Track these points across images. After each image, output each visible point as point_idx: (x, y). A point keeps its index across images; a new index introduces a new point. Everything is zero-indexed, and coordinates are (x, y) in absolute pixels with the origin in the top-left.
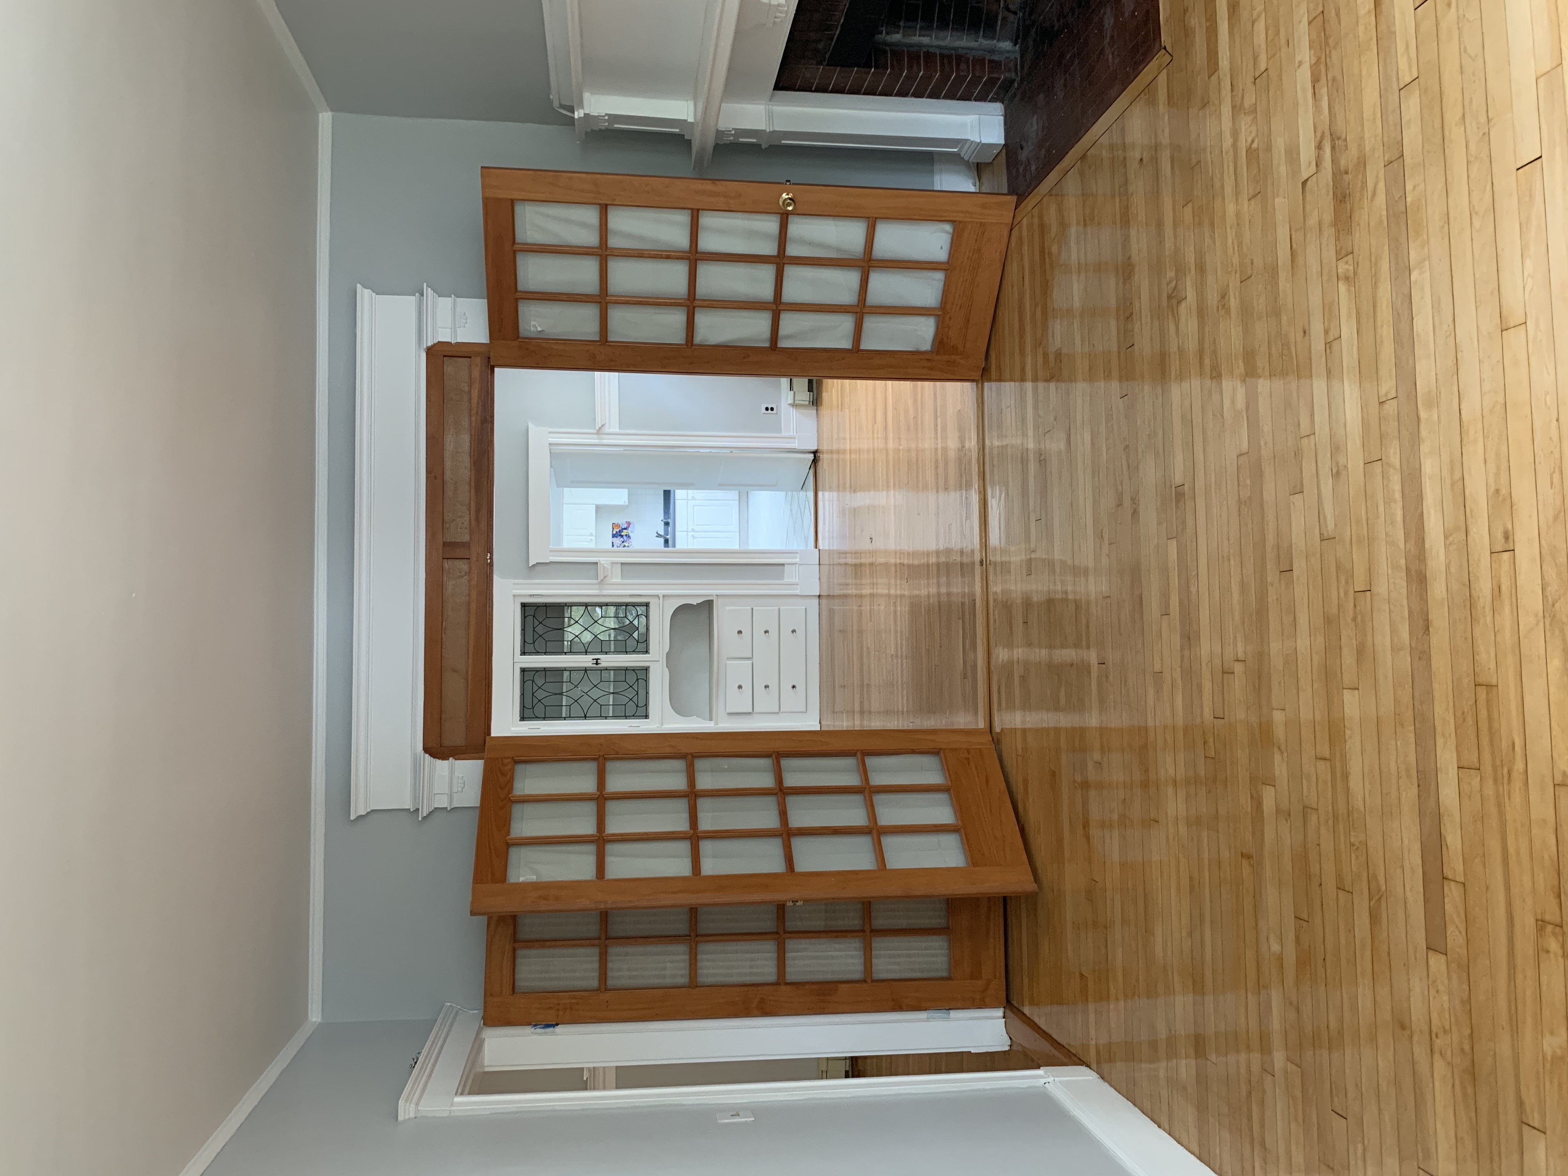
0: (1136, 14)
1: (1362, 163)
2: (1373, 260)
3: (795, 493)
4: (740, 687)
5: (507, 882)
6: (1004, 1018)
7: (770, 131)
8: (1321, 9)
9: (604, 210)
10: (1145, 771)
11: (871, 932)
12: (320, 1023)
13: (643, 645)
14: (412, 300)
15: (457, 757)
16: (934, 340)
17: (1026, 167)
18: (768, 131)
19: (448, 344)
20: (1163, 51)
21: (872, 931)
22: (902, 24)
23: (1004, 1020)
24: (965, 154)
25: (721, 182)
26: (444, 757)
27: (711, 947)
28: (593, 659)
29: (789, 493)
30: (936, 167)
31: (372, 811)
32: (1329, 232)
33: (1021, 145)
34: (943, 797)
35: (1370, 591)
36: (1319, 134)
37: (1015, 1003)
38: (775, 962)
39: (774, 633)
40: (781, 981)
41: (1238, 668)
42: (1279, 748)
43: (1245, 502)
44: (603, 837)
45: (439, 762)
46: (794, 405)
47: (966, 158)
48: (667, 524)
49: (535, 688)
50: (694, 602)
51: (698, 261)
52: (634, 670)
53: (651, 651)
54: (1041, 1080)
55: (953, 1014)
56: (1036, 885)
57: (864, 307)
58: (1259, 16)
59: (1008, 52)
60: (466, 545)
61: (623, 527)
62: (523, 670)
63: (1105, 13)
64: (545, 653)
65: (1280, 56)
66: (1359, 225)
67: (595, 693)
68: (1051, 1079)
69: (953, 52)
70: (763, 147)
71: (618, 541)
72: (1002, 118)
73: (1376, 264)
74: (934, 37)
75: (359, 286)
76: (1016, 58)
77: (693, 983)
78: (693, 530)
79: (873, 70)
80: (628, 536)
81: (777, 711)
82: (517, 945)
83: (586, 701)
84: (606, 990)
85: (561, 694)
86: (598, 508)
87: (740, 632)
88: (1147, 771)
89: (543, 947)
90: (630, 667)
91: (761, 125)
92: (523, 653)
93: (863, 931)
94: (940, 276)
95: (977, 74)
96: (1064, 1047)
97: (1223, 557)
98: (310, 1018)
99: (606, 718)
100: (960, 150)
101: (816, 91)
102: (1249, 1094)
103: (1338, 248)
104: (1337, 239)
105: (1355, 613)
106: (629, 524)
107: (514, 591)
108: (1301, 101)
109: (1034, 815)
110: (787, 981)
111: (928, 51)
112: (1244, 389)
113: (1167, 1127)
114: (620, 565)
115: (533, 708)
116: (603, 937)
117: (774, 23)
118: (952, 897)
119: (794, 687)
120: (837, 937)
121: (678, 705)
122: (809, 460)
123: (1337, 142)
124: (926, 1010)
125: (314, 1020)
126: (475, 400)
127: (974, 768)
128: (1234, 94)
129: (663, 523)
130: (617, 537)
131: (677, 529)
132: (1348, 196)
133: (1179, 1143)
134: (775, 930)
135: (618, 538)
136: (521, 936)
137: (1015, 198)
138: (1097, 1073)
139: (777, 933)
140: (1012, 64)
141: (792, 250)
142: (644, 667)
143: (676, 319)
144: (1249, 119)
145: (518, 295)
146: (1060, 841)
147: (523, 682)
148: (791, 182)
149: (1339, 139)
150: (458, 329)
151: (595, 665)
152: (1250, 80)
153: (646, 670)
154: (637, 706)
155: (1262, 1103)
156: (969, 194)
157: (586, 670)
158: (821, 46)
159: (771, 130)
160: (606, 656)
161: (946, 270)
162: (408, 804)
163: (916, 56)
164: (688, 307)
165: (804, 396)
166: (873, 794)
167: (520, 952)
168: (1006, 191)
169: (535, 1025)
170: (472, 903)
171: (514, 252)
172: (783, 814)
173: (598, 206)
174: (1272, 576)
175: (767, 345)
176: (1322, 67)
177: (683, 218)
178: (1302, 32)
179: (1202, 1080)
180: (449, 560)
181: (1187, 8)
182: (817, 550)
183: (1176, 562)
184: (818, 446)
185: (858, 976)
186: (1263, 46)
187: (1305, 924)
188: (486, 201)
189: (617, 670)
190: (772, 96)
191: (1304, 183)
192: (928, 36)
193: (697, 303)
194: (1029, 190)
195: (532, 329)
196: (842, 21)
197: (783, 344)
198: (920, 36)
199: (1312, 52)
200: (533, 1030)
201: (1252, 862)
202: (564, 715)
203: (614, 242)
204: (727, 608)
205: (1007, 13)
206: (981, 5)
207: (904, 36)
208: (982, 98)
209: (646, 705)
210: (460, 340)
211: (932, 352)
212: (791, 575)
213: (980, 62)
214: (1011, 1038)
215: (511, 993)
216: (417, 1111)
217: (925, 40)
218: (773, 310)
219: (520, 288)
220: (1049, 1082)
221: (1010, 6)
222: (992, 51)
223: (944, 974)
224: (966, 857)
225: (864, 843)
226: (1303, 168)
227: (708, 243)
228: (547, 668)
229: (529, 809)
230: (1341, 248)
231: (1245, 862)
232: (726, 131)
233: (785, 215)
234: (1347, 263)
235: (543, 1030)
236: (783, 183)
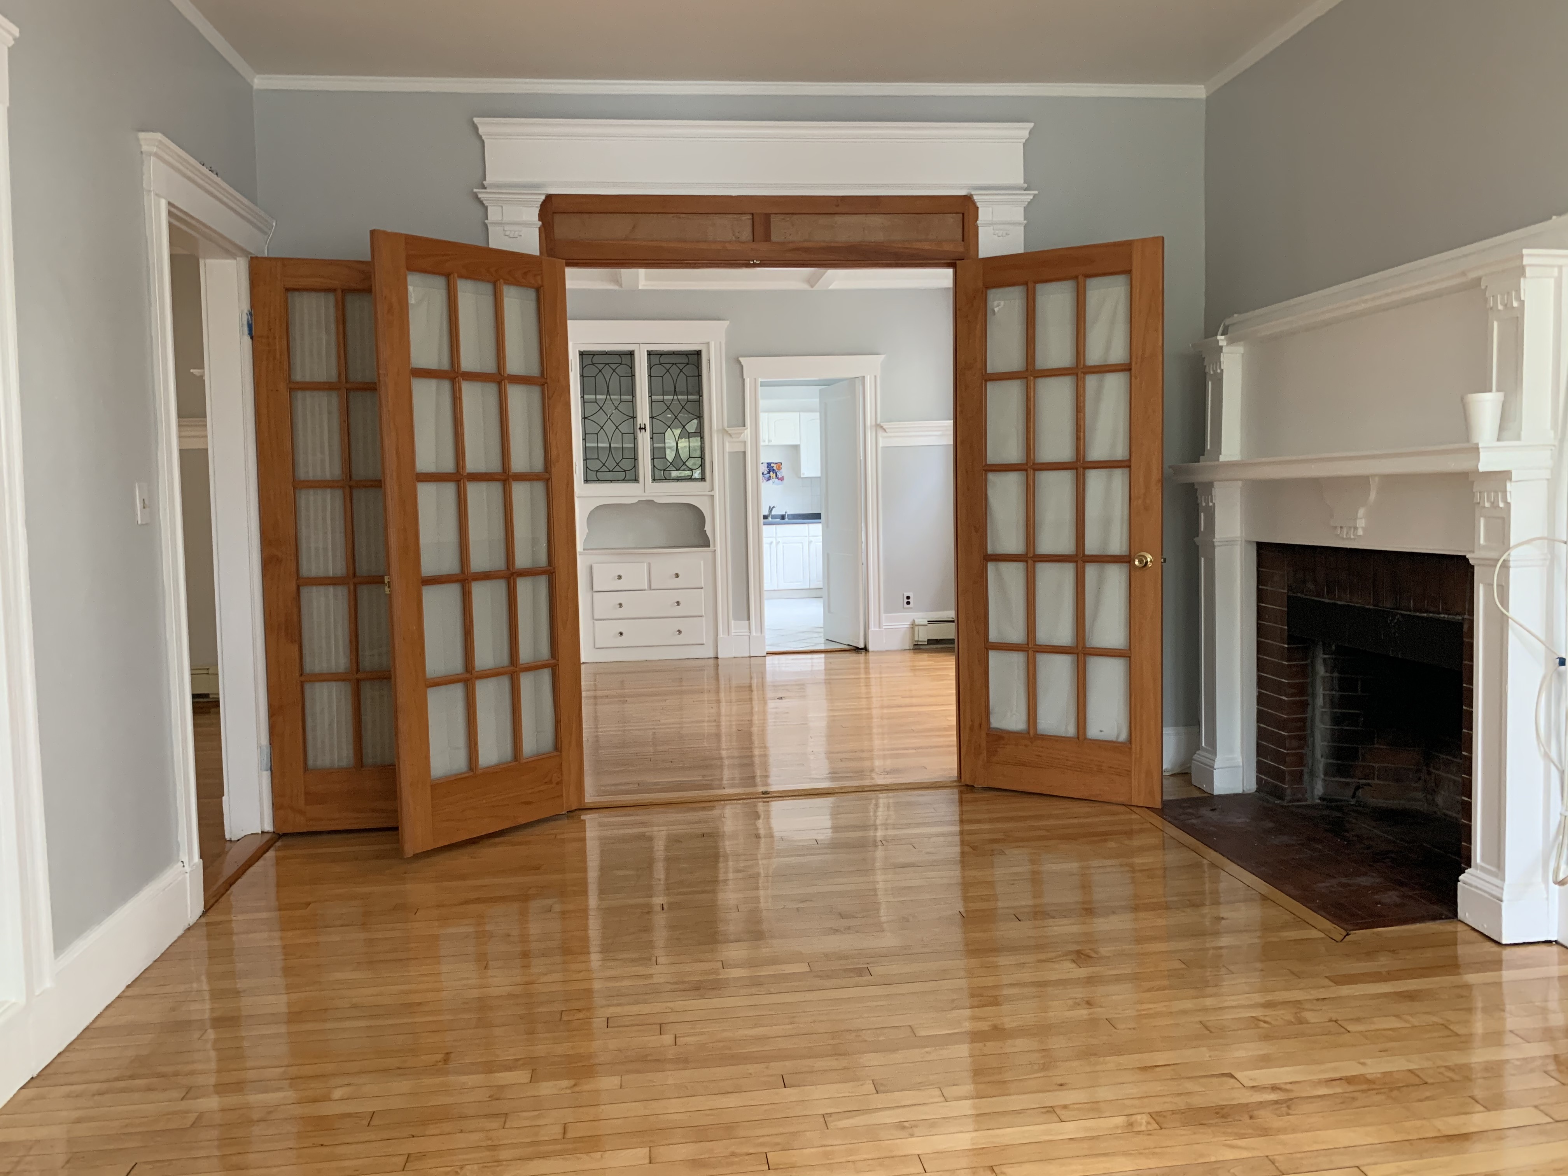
0: (1379, 906)
1: (1265, 1132)
2: (1157, 1150)
3: (822, 634)
4: (620, 577)
5: (408, 272)
6: (263, 832)
7: (1213, 542)
8: (1430, 1081)
9: (1125, 368)
10: (543, 954)
11: (357, 679)
12: (252, 87)
13: (661, 474)
14: (1020, 181)
15: (543, 230)
16: (1001, 730)
17: (1193, 814)
18: (1215, 540)
19: (976, 218)
20: (1344, 933)
21: (358, 681)
22: (1336, 675)
23: (260, 832)
24: (1199, 754)
25: (1160, 488)
26: (541, 216)
27: (339, 504)
28: (645, 425)
29: (822, 630)
30: (1182, 729)
31: (483, 142)
32: (1181, 1103)
33: (1215, 809)
34: (507, 753)
35: (769, 1169)
36: (1288, 1087)
37: (279, 844)
38: (321, 574)
39: (678, 611)
40: (302, 582)
41: (668, 1039)
42: (575, 1085)
43: (860, 1036)
44: (458, 377)
45: (537, 211)
46: (913, 625)
47: (1196, 757)
48: (783, 517)
49: (614, 366)
50: (708, 528)
51: (1075, 471)
52: (635, 467)
53: (656, 484)
54: (187, 858)
55: (266, 775)
56: (411, 855)
57: (1034, 651)
58: (1406, 1021)
59: (1312, 792)
60: (767, 238)
61: (778, 474)
62: (631, 354)
63: (1372, 876)
64: (650, 376)
65: (1366, 1044)
66: (1195, 1133)
67: (610, 427)
68: (187, 868)
69: (1309, 731)
70: (1196, 539)
71: (764, 468)
72: (1240, 791)
73: (1153, 1154)
74: (1323, 710)
75: (1031, 125)
76: (1306, 800)
77: (299, 485)
78: (778, 543)
79: (1286, 646)
80: (769, 479)
81: (596, 617)
82: (339, 292)
83: (601, 418)
84: (290, 389)
85: (608, 393)
86: (796, 448)
87: (677, 576)
88: (543, 955)
89: (337, 322)
90: (638, 462)
91: (1220, 535)
92: (649, 353)
93: (358, 671)
94: (1070, 730)
95: (1287, 759)
96: (227, 890)
97: (794, 1017)
98: (258, 76)
99: (584, 439)
100: (1206, 750)
101: (1259, 590)
102: (163, 1075)
103: (1165, 1114)
104: (1173, 1112)
105: (741, 1155)
106: (782, 479)
107: (713, 342)
108: (1323, 1067)
109: (490, 853)
110: (301, 588)
111: (1308, 704)
112: (987, 1028)
113: (126, 994)
114: (743, 450)
115: (593, 364)
116: (348, 386)
117: (1336, 527)
118: (397, 769)
119: (621, 634)
120: (351, 641)
121: (600, 512)
122: (858, 642)
123: (1284, 1105)
124: (270, 744)
125: (256, 81)
126: (919, 245)
127: (541, 788)
128: (1315, 1001)
129: (784, 513)
130: (768, 467)
131: (778, 526)
132: (1226, 1120)
133: (108, 1007)
134: (358, 574)
135: (767, 469)
136: (349, 298)
137: (1159, 806)
138: (195, 924)
139: (354, 575)
140: (1300, 796)
141: (1091, 571)
142: (638, 477)
143: (1013, 453)
144: (1289, 1017)
145: (1030, 285)
146: (463, 877)
147: (620, 354)
148: (1164, 564)
149: (1289, 1107)
150: (992, 227)
151: (639, 427)
152: (1334, 1016)
153: (635, 480)
154: (597, 471)
155: (149, 1089)
156: (1160, 756)
157: (634, 417)
158: (1310, 586)
159: (1216, 544)
160: (649, 438)
161: (1078, 738)
162: (490, 179)
163: (1303, 690)
164: (1027, 464)
165: (923, 636)
166: (510, 675)
167: (331, 297)
168: (1165, 798)
169: (251, 314)
170: (385, 232)
171: (1076, 278)
172: (486, 576)
173: (1128, 362)
174: (778, 1067)
175: (990, 551)
176: (1364, 1087)
177: (1120, 453)
178: (1397, 1064)
179: (181, 1026)
180: (751, 220)
181: (1398, 953)
182: (765, 654)
183: (783, 972)
184: (872, 652)
185: (308, 668)
186: (1373, 1027)
187: (365, 1122)
188: (1129, 244)
189: (635, 449)
190: (1249, 542)
191: (1232, 1076)
192: (1324, 703)
193: (1031, 472)
194: (1169, 819)
195: (996, 303)
196: (1340, 603)
197: (991, 567)
198: (1324, 695)
199: (1379, 1075)
200: (246, 311)
201: (440, 1064)
202: (586, 397)
203: (1091, 381)
204: (702, 562)
205: (1353, 787)
206: (1360, 760)
207: (1324, 678)
208: (1261, 768)
209: (598, 480)
210: (981, 231)
211: (989, 728)
212: (738, 627)
213: (1300, 760)
214: (238, 840)
215: (287, 287)
216: (150, 154)
217: (1320, 701)
218: (1027, 554)
219: (1039, 287)
220: (184, 866)
221: (1360, 790)
222: (1312, 774)
223: (310, 763)
224: (440, 779)
225: (456, 665)
226: (1245, 1073)
227: (1095, 480)
228: (635, 378)
229: (488, 301)
230: (1164, 1117)
231: (439, 1057)
232: (1212, 496)
233: (1128, 560)
234: (1148, 1123)
235: (245, 323)
236: (1162, 555)
